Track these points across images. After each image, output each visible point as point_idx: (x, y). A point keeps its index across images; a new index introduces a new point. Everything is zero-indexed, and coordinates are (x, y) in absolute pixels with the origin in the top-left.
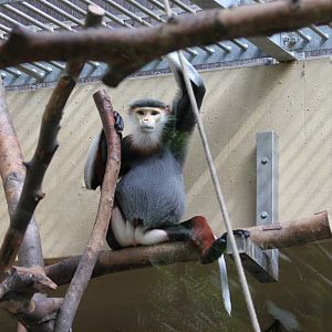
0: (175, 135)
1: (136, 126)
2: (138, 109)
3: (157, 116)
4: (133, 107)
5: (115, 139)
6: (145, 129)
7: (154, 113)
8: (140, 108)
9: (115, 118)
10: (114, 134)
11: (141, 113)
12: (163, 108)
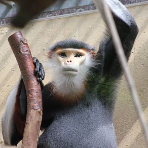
0: (102, 80)
1: (57, 68)
2: (60, 51)
3: (81, 58)
4: (54, 49)
5: (35, 87)
6: (68, 72)
7: (78, 55)
8: (61, 49)
9: (35, 64)
10: (34, 82)
11: (63, 55)
12: (87, 50)
